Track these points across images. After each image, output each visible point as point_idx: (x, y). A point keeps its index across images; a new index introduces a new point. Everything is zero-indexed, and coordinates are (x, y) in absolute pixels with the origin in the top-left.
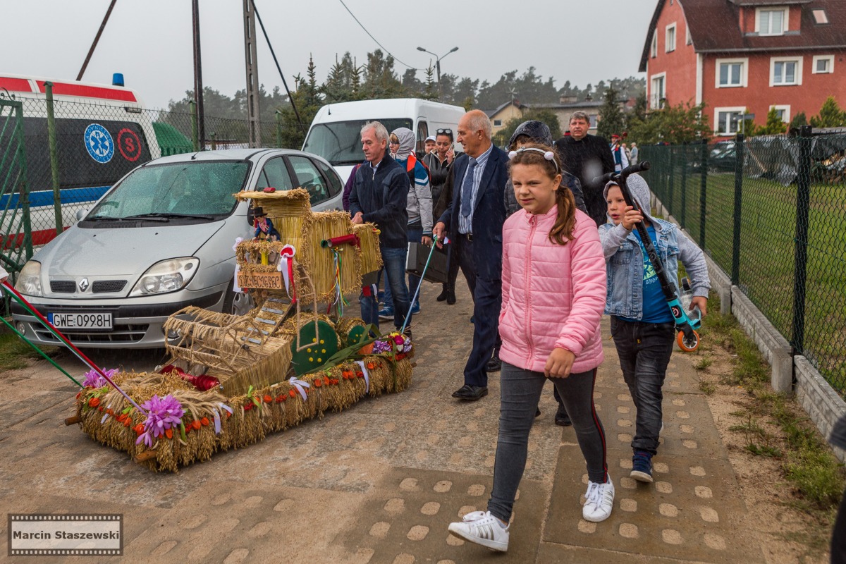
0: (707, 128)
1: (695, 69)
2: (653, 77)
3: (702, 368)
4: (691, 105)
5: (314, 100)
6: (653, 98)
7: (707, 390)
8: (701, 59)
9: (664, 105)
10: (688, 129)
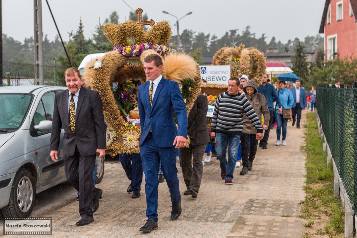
3: (309, 226)
6: (328, 52)
7: (306, 237)
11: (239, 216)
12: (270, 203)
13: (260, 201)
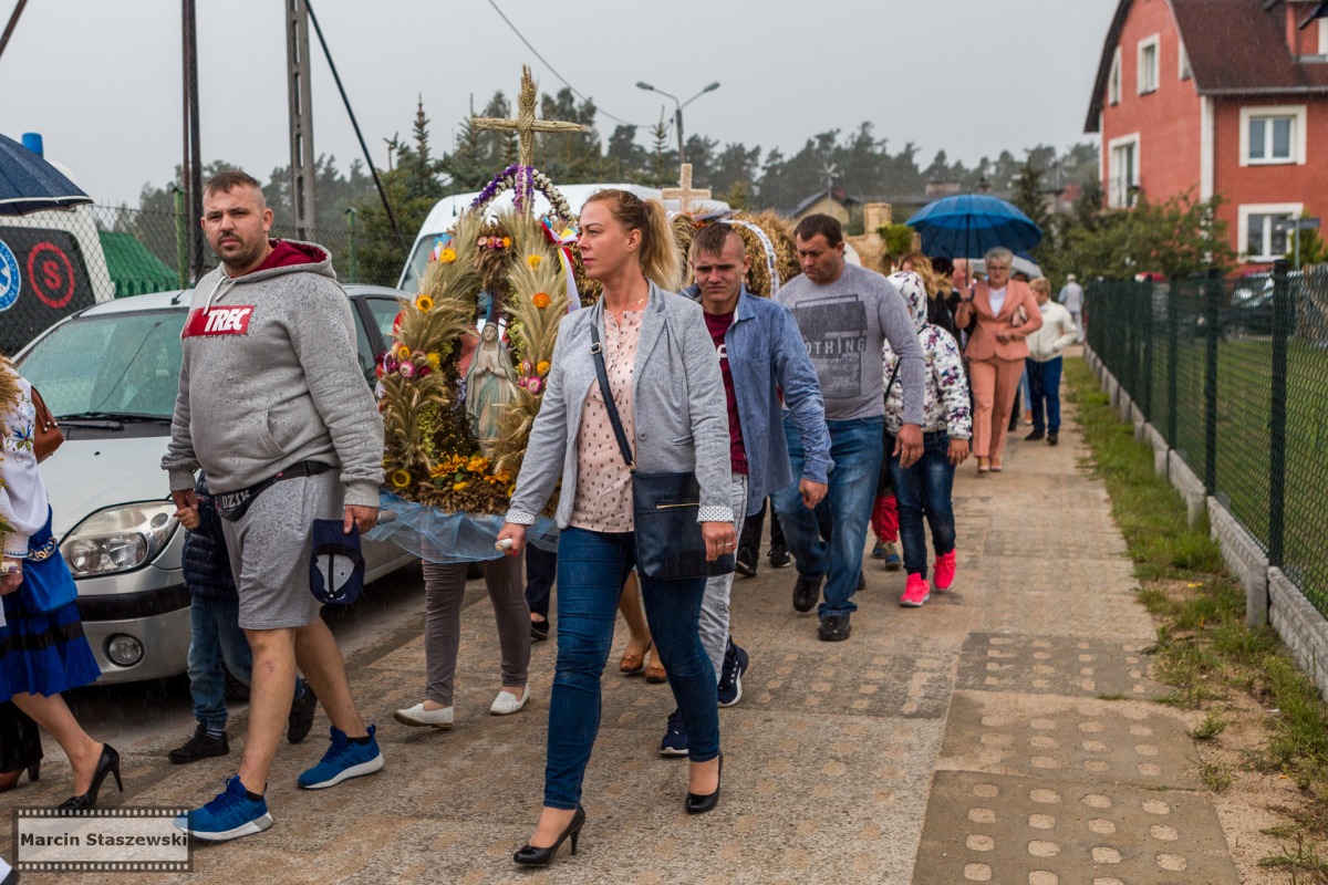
0: (1223, 245)
1: (1198, 128)
2: (1113, 143)
3: (1206, 736)
4: (1192, 199)
5: (426, 188)
6: (1113, 185)
7: (1216, 782)
8: (1211, 108)
9: (1135, 199)
10: (1186, 247)
11: (955, 696)
12: (1042, 650)
13: (1008, 641)
